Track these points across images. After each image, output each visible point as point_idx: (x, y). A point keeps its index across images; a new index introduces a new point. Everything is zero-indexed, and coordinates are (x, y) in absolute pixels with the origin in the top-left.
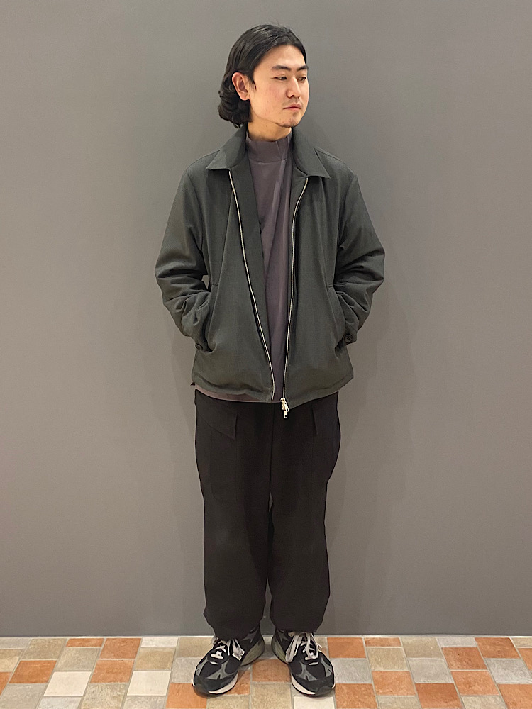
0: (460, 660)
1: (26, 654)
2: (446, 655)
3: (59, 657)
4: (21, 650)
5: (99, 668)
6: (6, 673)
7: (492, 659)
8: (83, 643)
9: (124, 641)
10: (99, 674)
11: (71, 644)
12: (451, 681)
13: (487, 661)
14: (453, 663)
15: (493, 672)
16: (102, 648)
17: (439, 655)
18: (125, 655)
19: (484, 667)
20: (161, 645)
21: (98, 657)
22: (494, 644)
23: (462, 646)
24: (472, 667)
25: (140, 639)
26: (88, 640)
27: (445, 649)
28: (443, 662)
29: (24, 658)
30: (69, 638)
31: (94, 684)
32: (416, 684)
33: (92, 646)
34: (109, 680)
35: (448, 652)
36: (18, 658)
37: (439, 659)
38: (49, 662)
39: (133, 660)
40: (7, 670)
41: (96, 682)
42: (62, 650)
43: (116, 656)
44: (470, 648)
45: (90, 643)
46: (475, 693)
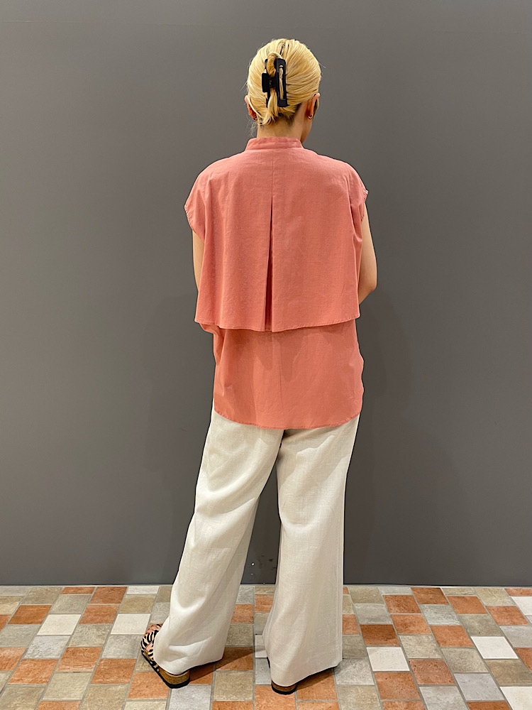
0: (398, 606)
1: (26, 599)
2: (387, 601)
3: (54, 603)
4: (22, 597)
5: (88, 611)
6: (5, 615)
7: (425, 605)
8: (76, 592)
9: (112, 589)
10: (88, 616)
11: (66, 592)
12: (390, 622)
13: (421, 607)
14: (392, 608)
15: (426, 615)
16: (92, 595)
17: (380, 601)
18: (112, 600)
19: (419, 611)
20: (144, 593)
21: (88, 602)
22: (427, 593)
23: (399, 594)
24: (409, 611)
25: (126, 587)
26: (81, 589)
27: (386, 597)
28: (384, 607)
29: (24, 603)
30: (64, 587)
31: (82, 624)
32: (361, 626)
33: (84, 593)
34: (95, 621)
35: (388, 599)
36: (18, 603)
37: (381, 605)
38: (45, 607)
39: (118, 604)
40: (7, 613)
41: (84, 623)
42: (58, 596)
43: (104, 602)
44: (407, 596)
45: (82, 591)
46: (411, 633)
